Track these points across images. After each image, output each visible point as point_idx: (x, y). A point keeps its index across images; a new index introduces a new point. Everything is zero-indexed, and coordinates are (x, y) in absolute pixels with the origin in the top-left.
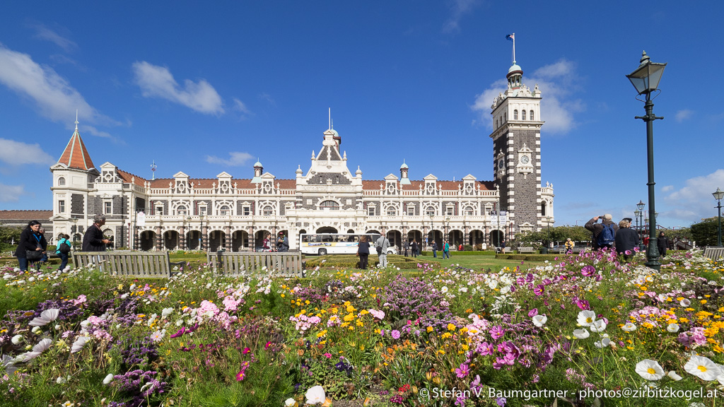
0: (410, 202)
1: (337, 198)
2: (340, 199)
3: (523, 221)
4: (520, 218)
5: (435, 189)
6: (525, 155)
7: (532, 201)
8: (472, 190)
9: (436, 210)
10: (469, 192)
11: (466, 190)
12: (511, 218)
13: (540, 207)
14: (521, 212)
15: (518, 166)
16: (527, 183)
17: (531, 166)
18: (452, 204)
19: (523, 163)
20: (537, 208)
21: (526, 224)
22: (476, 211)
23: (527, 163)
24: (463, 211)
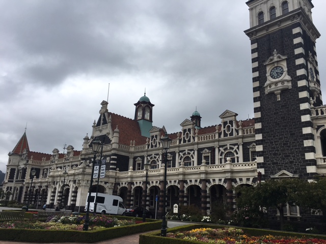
0: (167, 153)
3: (280, 170)
4: (274, 163)
5: (192, 135)
6: (276, 65)
7: (294, 134)
8: (232, 129)
9: (192, 160)
10: (228, 133)
11: (224, 131)
12: (258, 164)
13: (309, 142)
14: (275, 154)
15: (266, 85)
16: (282, 106)
17: (288, 78)
18: (207, 151)
19: (274, 78)
20: (303, 145)
21: (284, 174)
22: (238, 158)
23: (280, 77)
24: (221, 159)
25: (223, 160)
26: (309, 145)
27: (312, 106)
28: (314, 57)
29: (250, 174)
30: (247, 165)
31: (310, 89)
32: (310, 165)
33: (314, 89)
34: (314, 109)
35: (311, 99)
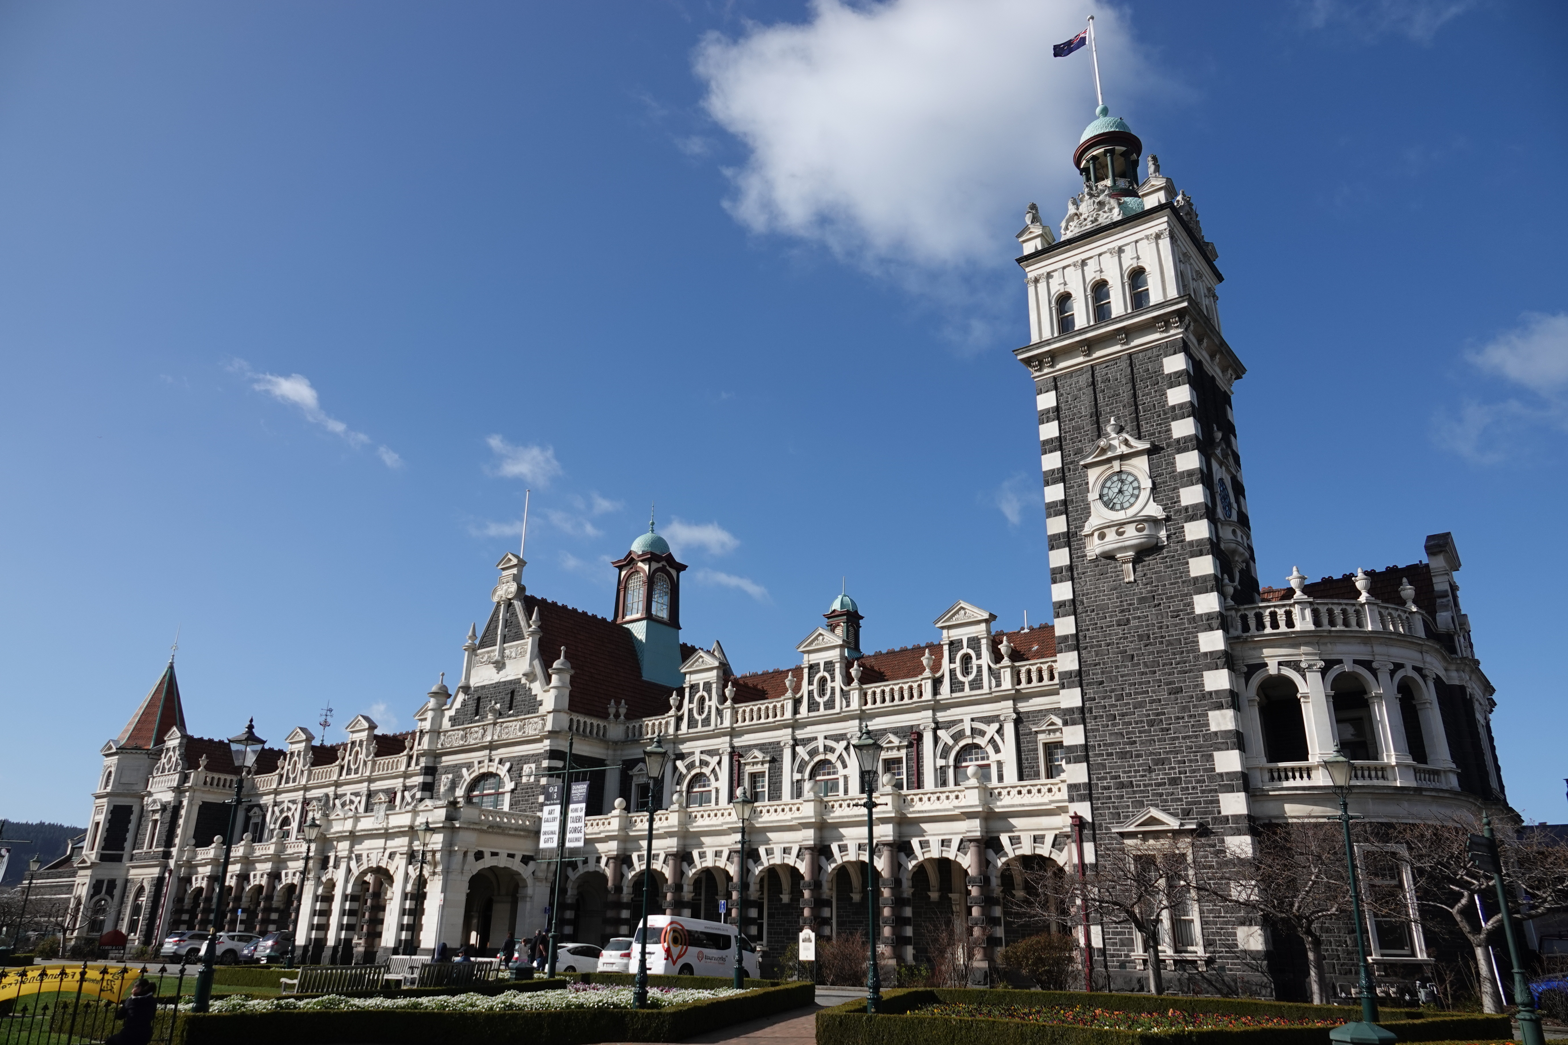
0: (750, 748)
1: (501, 762)
2: (508, 765)
3: (1140, 804)
4: (1121, 786)
5: (838, 683)
6: (1117, 468)
7: (1180, 690)
8: (979, 668)
9: (841, 772)
10: (966, 680)
11: (952, 672)
12: (1072, 787)
13: (1224, 716)
14: (1123, 755)
15: (1087, 530)
16: (1142, 600)
17: (1155, 510)
18: (896, 741)
19: (1112, 509)
20: (1208, 725)
21: (1153, 821)
22: (1000, 764)
23: (1132, 505)
24: (943, 769)
25: (951, 772)
26: (1223, 728)
27: (1231, 602)
28: (1229, 444)
29: (1045, 821)
30: (1034, 790)
31: (1222, 546)
32: (1230, 789)
33: (1233, 546)
34: (1237, 610)
35: (1226, 581)
